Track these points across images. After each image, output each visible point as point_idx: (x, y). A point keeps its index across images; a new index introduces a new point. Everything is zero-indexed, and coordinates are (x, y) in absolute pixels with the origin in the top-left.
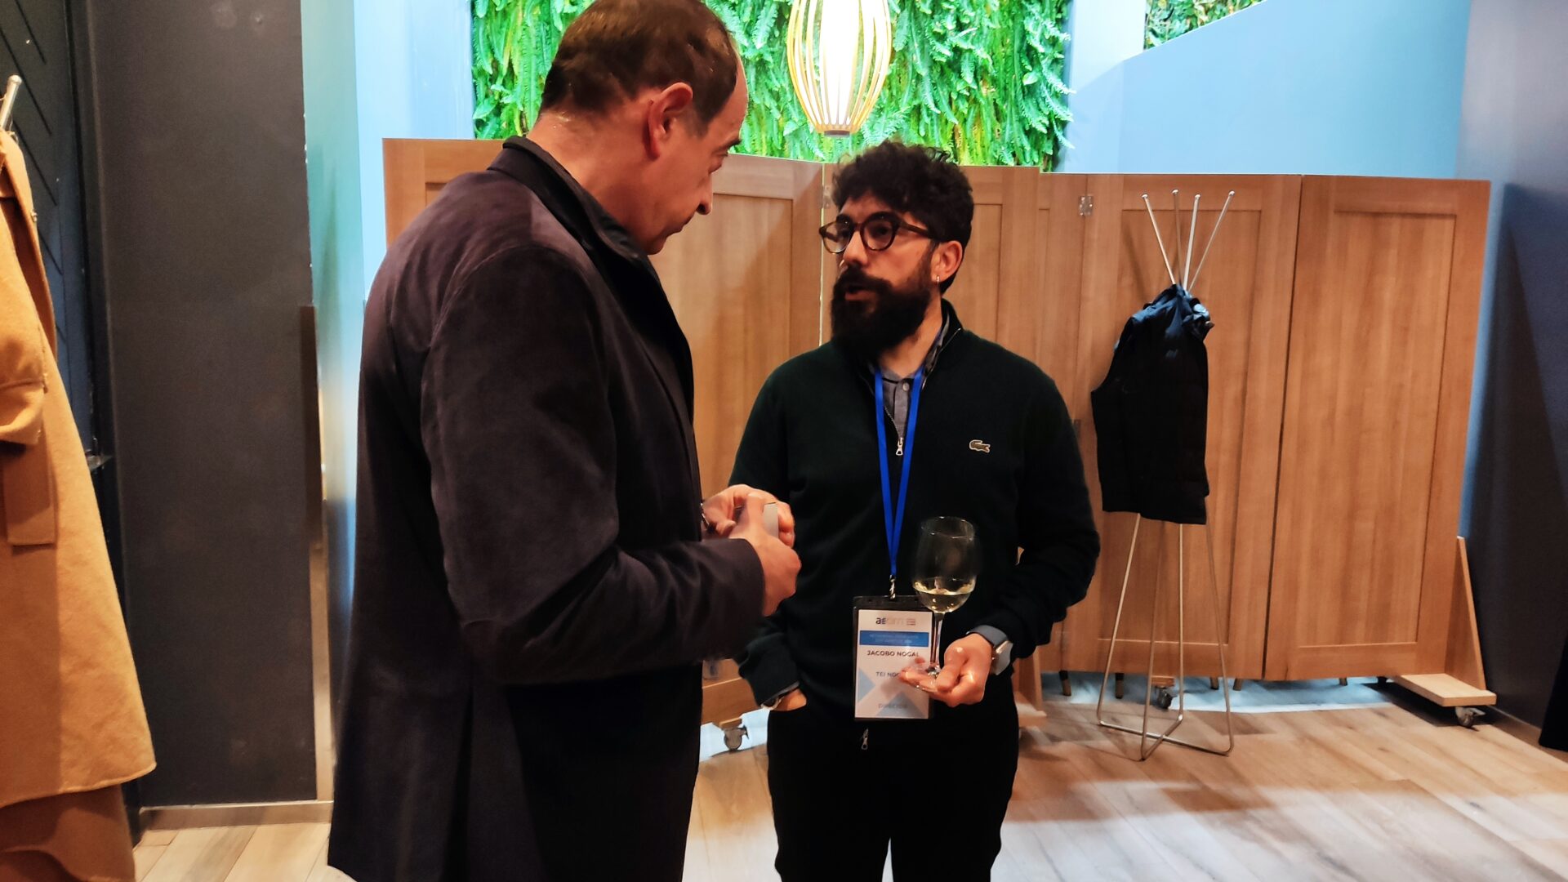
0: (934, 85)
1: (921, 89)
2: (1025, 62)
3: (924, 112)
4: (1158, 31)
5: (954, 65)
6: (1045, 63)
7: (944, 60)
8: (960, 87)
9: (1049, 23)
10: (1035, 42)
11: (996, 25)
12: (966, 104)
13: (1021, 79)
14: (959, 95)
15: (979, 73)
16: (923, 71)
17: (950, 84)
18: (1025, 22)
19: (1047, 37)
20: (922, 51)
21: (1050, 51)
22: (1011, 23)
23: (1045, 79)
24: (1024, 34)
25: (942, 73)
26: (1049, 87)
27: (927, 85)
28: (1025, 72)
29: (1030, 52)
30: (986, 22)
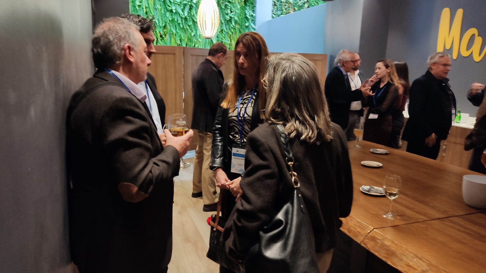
0: (226, 25)
1: (223, 26)
2: (246, 20)
3: (223, 31)
4: (275, 13)
5: (230, 20)
6: (250, 20)
7: (228, 20)
8: (231, 26)
9: (251, 12)
10: (248, 16)
11: (239, 12)
12: (233, 30)
13: (245, 24)
14: (232, 27)
15: (236, 22)
16: (223, 22)
17: (229, 24)
18: (245, 11)
19: (250, 15)
20: (223, 17)
21: (251, 18)
22: (242, 11)
23: (250, 24)
24: (245, 14)
25: (227, 22)
26: (251, 26)
27: (224, 25)
28: (246, 22)
29: (247, 18)
30: (237, 11)
